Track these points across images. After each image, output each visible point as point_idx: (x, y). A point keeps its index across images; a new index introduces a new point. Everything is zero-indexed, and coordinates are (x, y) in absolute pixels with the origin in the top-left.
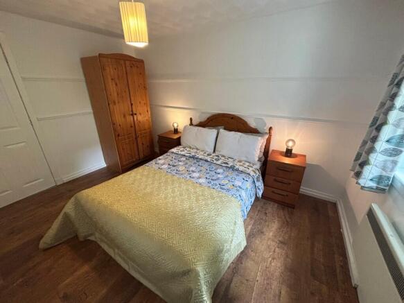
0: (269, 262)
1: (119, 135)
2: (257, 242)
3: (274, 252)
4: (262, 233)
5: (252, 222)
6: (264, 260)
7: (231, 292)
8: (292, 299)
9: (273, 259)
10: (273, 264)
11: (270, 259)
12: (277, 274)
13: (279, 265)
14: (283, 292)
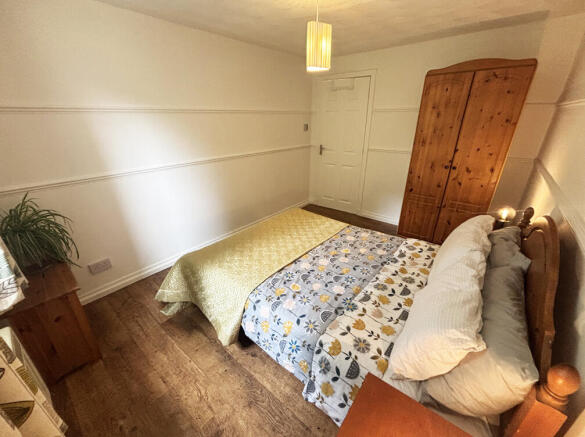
0: (201, 388)
1: (411, 190)
2: (237, 386)
3: (210, 407)
4: (250, 405)
5: (277, 395)
6: (207, 382)
7: (198, 333)
8: (152, 393)
9: (201, 398)
10: (196, 393)
11: (203, 392)
12: (183, 392)
13: (190, 402)
14: (163, 386)
